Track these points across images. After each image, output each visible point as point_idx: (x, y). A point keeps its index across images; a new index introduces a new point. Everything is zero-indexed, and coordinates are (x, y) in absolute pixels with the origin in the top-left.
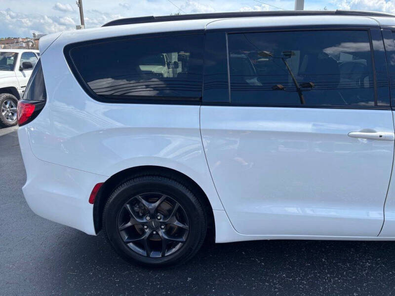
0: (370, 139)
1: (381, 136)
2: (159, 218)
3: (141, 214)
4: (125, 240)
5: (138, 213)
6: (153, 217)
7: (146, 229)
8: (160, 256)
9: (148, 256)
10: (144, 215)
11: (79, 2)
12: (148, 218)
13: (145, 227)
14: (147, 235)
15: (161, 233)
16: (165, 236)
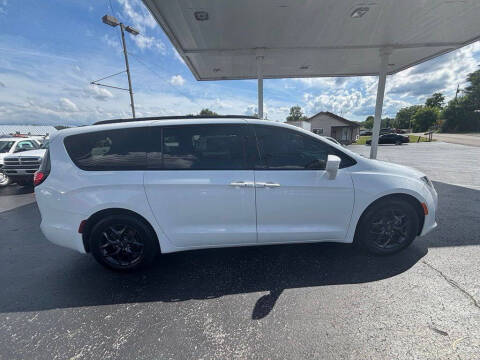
0: (242, 186)
1: (246, 185)
3: (115, 238)
4: (104, 256)
5: (113, 237)
6: (121, 239)
9: (120, 264)
12: (118, 240)
13: (117, 246)
14: (117, 252)
15: (128, 249)
16: (130, 251)
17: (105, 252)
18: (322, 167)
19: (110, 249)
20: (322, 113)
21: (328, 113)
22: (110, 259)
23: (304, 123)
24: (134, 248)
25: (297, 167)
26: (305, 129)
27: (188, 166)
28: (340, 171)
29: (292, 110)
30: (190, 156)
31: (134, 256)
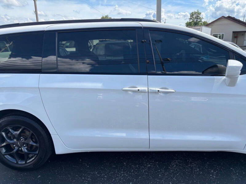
1: (139, 90)
2: (22, 140)
3: (12, 138)
4: (3, 154)
5: (10, 137)
6: (18, 139)
7: (15, 146)
8: (24, 163)
9: (17, 163)
10: (14, 139)
11: (36, 11)
12: (15, 140)
13: (15, 145)
14: (15, 151)
15: (24, 149)
16: (26, 151)
17: (4, 150)
18: (220, 72)
19: (9, 148)
20: (223, 17)
21: (229, 18)
22: (8, 157)
23: (204, 28)
24: (30, 148)
25: (194, 72)
26: (206, 33)
27: (88, 70)
28: (241, 78)
29: (192, 15)
30: (88, 60)
31: (30, 156)
